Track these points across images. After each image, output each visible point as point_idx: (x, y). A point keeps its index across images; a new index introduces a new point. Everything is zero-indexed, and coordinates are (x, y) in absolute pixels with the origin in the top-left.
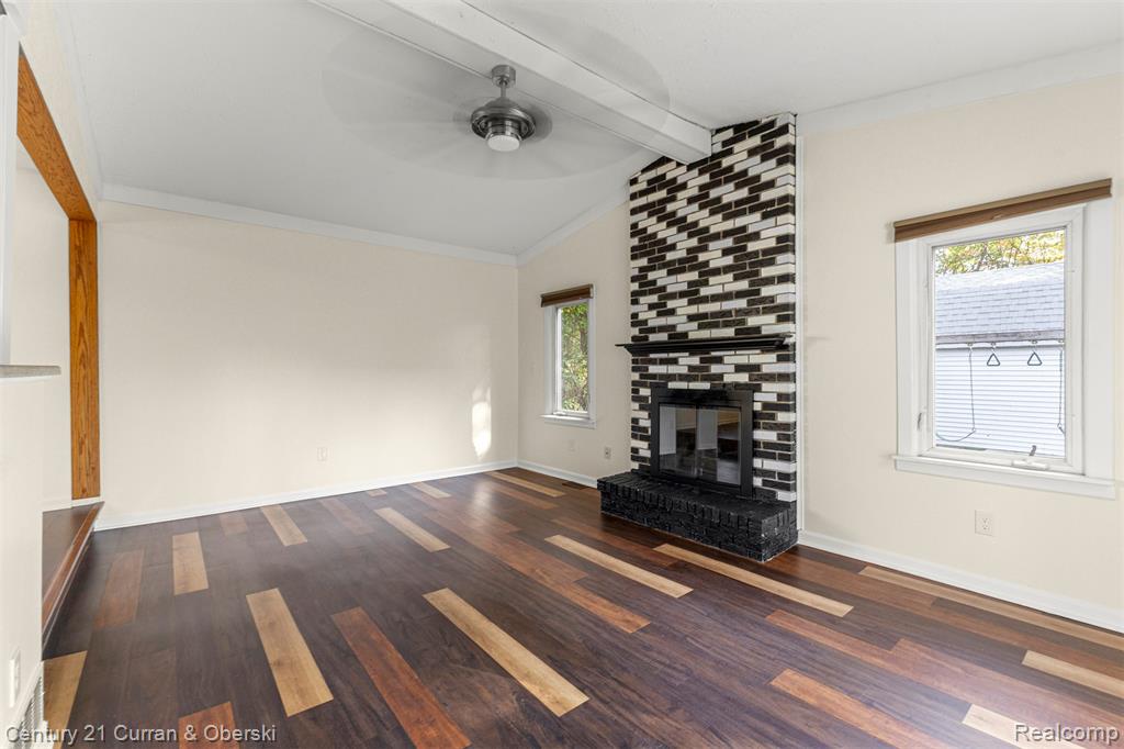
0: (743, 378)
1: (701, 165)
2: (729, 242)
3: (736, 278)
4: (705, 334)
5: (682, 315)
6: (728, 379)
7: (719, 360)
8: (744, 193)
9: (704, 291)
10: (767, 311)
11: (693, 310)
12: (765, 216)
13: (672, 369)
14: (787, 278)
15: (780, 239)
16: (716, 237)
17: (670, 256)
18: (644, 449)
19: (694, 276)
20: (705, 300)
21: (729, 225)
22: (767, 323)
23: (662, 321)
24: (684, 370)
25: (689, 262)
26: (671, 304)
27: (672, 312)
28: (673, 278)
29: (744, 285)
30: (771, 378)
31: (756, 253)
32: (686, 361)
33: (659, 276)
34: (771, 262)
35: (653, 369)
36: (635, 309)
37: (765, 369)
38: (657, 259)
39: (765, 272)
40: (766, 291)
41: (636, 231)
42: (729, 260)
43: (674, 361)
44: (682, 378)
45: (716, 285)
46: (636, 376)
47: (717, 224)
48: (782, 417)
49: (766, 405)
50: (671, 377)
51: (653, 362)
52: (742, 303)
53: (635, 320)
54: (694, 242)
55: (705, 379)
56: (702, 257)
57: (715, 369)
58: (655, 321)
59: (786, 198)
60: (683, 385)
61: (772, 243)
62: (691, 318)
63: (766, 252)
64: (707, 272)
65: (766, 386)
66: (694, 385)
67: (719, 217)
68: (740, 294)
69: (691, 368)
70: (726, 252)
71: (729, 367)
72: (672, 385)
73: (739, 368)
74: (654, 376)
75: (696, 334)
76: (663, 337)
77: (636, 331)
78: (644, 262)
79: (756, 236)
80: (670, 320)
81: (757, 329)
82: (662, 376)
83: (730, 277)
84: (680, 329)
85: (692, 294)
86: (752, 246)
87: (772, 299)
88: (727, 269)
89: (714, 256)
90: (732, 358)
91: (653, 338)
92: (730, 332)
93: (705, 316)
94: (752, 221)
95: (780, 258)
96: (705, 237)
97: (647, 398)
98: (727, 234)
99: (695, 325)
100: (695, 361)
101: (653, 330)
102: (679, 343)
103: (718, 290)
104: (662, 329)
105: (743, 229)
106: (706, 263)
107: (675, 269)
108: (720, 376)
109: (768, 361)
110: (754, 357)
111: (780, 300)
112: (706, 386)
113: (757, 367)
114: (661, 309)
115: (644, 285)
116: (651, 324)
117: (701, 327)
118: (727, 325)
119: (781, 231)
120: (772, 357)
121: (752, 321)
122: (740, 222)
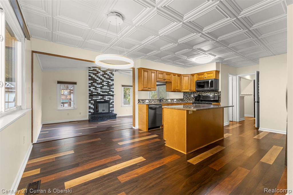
0: (108, 99)
1: (103, 71)
2: (107, 82)
3: (108, 87)
4: (103, 94)
5: (99, 91)
6: (106, 99)
7: (105, 97)
8: (109, 77)
9: (103, 88)
10: (111, 92)
11: (101, 90)
12: (111, 81)
13: (98, 98)
14: (113, 88)
15: (113, 84)
16: (105, 81)
17: (97, 82)
18: (92, 111)
19: (102, 86)
20: (103, 89)
21: (107, 80)
22: (111, 93)
23: (96, 91)
24: (100, 98)
25: (101, 83)
26: (97, 89)
27: (98, 90)
28: (98, 85)
29: (109, 88)
30: (112, 99)
31: (110, 85)
32: (100, 97)
33: (96, 84)
34: (112, 86)
35: (93, 98)
36: (90, 88)
37: (111, 98)
38: (95, 82)
39: (111, 87)
40: (111, 89)
41: (90, 76)
42: (107, 85)
43: (98, 97)
44: (99, 99)
45: (105, 87)
46: (90, 99)
47: (105, 80)
48: (113, 103)
49: (111, 102)
50: (98, 99)
51: (94, 97)
52: (108, 90)
53: (90, 90)
54: (101, 81)
55: (103, 99)
56: (103, 83)
57: (104, 98)
58: (94, 90)
59: (113, 80)
60: (100, 100)
61: (112, 84)
62: (101, 91)
63: (111, 85)
64: (103, 86)
65: (111, 100)
66: (101, 100)
67: (105, 79)
68: (108, 89)
69: (101, 98)
70: (106, 84)
71: (106, 98)
72: (97, 101)
73: (108, 98)
74: (94, 99)
75: (101, 93)
76: (96, 93)
77: (90, 92)
78: (92, 81)
79: (110, 83)
80: (97, 91)
81: (110, 94)
82: (95, 99)
83: (107, 87)
84: (99, 92)
85: (101, 88)
86: (110, 84)
87: (112, 90)
88: (106, 86)
89: (105, 83)
90: (107, 97)
91: (94, 93)
92: (107, 94)
93: (103, 91)
94: (110, 81)
95: (113, 86)
96: (103, 81)
97: (92, 103)
98: (106, 81)
99: (102, 92)
100: (102, 97)
101: (94, 92)
102: (99, 94)
103: (105, 88)
104: (95, 92)
105: (109, 81)
106: (103, 84)
107: (98, 84)
108: (105, 99)
109: (111, 97)
110: (110, 97)
111: (113, 91)
112: (103, 100)
113: (110, 98)
114: (95, 89)
115: (91, 85)
116: (93, 91)
117: (102, 93)
118: (106, 93)
119: (113, 83)
120: (112, 97)
121: (110, 93)
122: (108, 80)
